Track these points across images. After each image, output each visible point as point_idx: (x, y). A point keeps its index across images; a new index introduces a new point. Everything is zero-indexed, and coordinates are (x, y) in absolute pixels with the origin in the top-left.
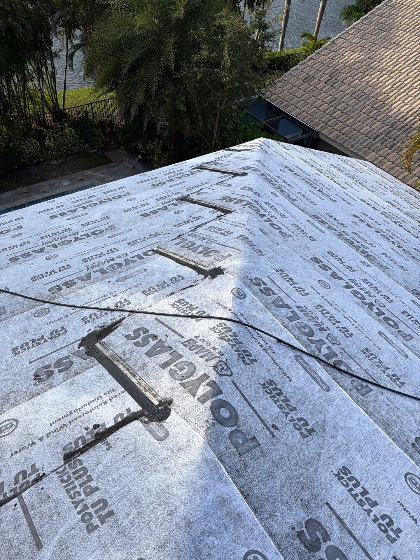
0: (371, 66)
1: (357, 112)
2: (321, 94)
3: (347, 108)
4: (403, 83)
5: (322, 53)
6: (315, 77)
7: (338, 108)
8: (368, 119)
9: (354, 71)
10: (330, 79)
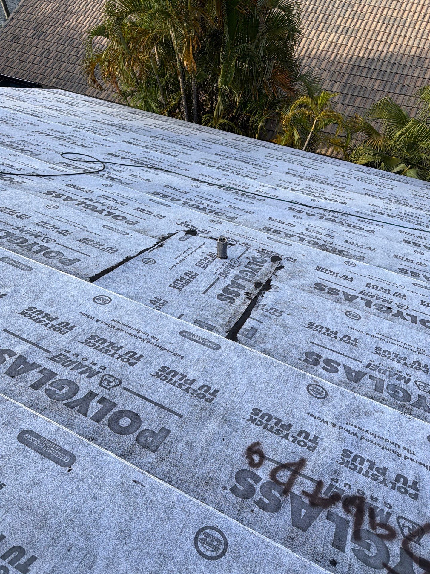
0: (67, 11)
1: (67, 56)
2: (31, 49)
3: (57, 55)
4: (98, 19)
5: (21, 11)
6: (21, 35)
7: (49, 57)
8: (78, 59)
9: (54, 20)
10: (36, 33)
